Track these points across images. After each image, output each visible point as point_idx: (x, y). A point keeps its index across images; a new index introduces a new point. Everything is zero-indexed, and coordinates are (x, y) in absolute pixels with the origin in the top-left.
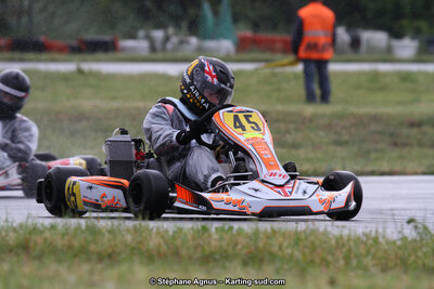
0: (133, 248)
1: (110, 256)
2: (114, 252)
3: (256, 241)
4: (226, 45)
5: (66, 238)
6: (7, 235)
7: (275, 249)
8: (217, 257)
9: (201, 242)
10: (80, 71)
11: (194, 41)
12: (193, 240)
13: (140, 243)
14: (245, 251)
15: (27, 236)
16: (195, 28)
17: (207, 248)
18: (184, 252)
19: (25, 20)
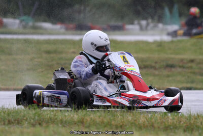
0: (132, 123)
1: (121, 127)
2: (123, 125)
3: (190, 120)
5: (101, 118)
6: (73, 116)
7: (199, 124)
8: (172, 127)
9: (164, 121)
11: (161, 26)
12: (160, 119)
13: (135, 120)
14: (185, 125)
15: (83, 117)
17: (167, 123)
18: (156, 125)
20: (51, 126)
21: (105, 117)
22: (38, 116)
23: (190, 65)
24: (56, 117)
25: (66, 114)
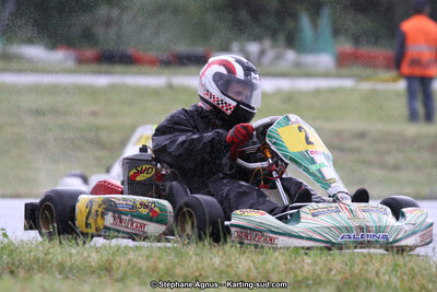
0: (222, 272)
2: (201, 275)
3: (351, 267)
4: (325, 60)
5: (152, 260)
7: (372, 275)
8: (310, 282)
9: (293, 267)
10: (170, 86)
11: (291, 55)
12: (285, 264)
13: (229, 266)
14: (339, 277)
15: (110, 257)
16: (292, 41)
17: (299, 272)
19: (112, 32)
20: (38, 276)
21: (160, 258)
22: (9, 256)
23: (355, 143)
24: (50, 256)
25: (73, 251)
